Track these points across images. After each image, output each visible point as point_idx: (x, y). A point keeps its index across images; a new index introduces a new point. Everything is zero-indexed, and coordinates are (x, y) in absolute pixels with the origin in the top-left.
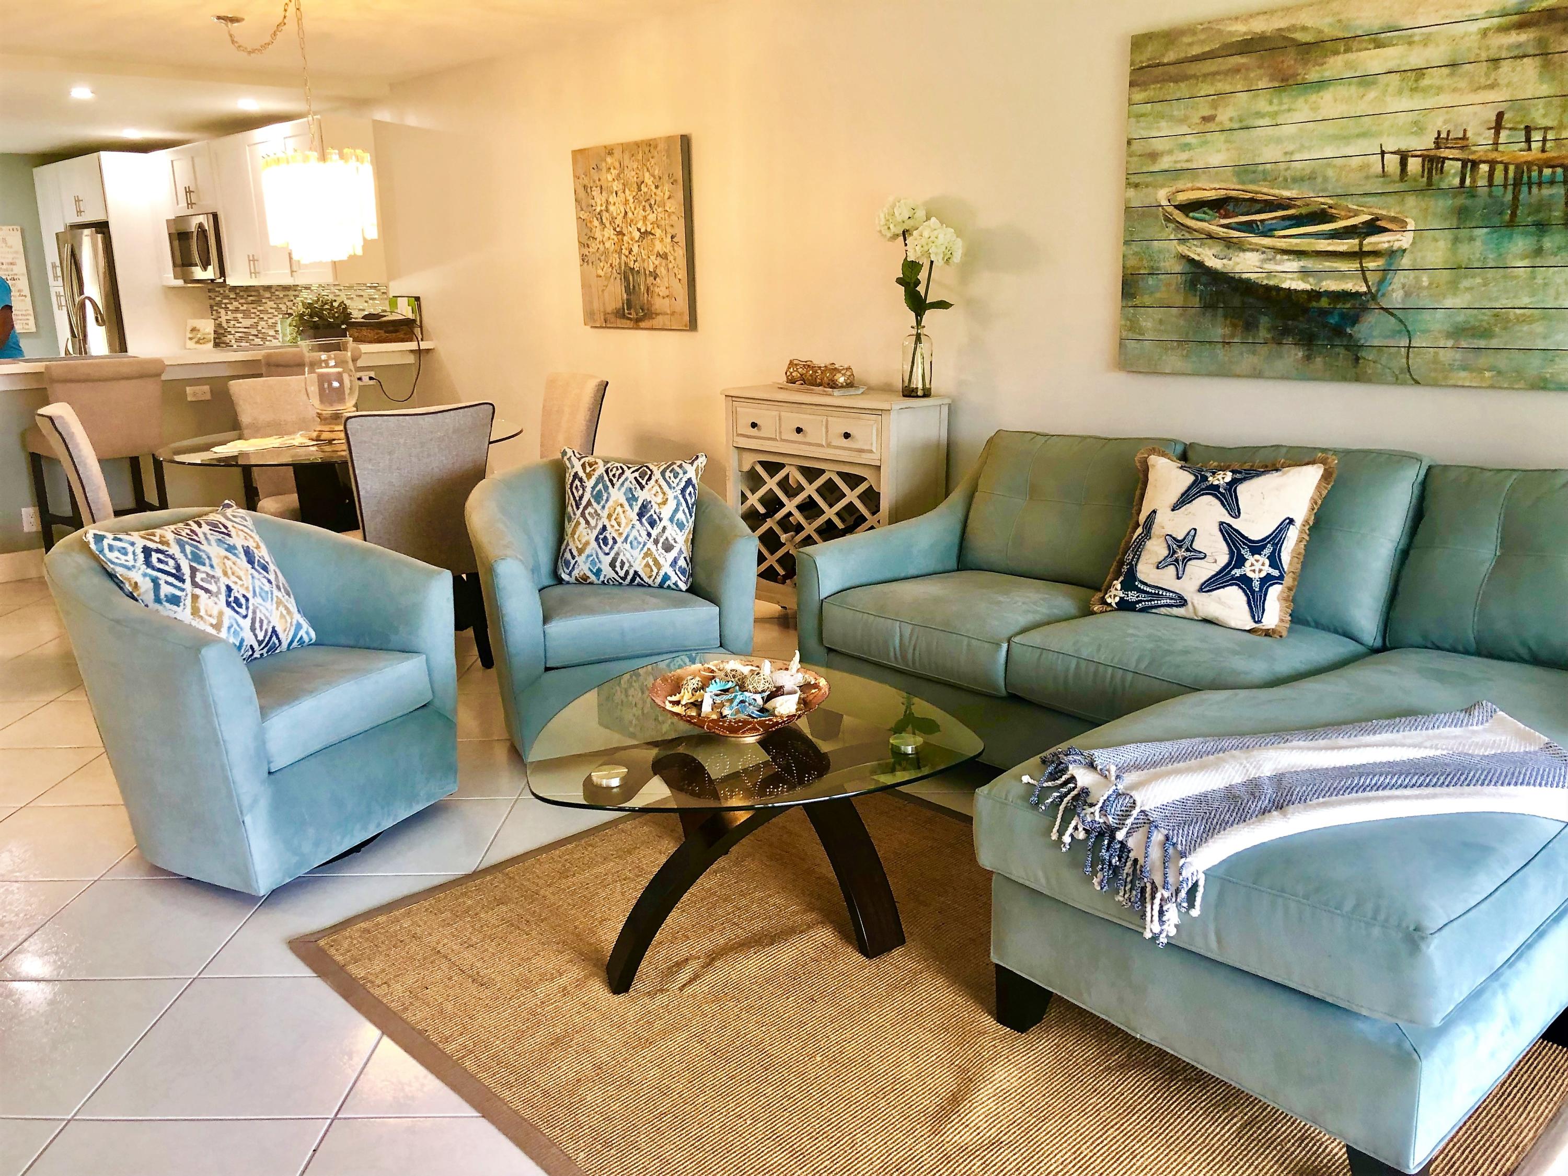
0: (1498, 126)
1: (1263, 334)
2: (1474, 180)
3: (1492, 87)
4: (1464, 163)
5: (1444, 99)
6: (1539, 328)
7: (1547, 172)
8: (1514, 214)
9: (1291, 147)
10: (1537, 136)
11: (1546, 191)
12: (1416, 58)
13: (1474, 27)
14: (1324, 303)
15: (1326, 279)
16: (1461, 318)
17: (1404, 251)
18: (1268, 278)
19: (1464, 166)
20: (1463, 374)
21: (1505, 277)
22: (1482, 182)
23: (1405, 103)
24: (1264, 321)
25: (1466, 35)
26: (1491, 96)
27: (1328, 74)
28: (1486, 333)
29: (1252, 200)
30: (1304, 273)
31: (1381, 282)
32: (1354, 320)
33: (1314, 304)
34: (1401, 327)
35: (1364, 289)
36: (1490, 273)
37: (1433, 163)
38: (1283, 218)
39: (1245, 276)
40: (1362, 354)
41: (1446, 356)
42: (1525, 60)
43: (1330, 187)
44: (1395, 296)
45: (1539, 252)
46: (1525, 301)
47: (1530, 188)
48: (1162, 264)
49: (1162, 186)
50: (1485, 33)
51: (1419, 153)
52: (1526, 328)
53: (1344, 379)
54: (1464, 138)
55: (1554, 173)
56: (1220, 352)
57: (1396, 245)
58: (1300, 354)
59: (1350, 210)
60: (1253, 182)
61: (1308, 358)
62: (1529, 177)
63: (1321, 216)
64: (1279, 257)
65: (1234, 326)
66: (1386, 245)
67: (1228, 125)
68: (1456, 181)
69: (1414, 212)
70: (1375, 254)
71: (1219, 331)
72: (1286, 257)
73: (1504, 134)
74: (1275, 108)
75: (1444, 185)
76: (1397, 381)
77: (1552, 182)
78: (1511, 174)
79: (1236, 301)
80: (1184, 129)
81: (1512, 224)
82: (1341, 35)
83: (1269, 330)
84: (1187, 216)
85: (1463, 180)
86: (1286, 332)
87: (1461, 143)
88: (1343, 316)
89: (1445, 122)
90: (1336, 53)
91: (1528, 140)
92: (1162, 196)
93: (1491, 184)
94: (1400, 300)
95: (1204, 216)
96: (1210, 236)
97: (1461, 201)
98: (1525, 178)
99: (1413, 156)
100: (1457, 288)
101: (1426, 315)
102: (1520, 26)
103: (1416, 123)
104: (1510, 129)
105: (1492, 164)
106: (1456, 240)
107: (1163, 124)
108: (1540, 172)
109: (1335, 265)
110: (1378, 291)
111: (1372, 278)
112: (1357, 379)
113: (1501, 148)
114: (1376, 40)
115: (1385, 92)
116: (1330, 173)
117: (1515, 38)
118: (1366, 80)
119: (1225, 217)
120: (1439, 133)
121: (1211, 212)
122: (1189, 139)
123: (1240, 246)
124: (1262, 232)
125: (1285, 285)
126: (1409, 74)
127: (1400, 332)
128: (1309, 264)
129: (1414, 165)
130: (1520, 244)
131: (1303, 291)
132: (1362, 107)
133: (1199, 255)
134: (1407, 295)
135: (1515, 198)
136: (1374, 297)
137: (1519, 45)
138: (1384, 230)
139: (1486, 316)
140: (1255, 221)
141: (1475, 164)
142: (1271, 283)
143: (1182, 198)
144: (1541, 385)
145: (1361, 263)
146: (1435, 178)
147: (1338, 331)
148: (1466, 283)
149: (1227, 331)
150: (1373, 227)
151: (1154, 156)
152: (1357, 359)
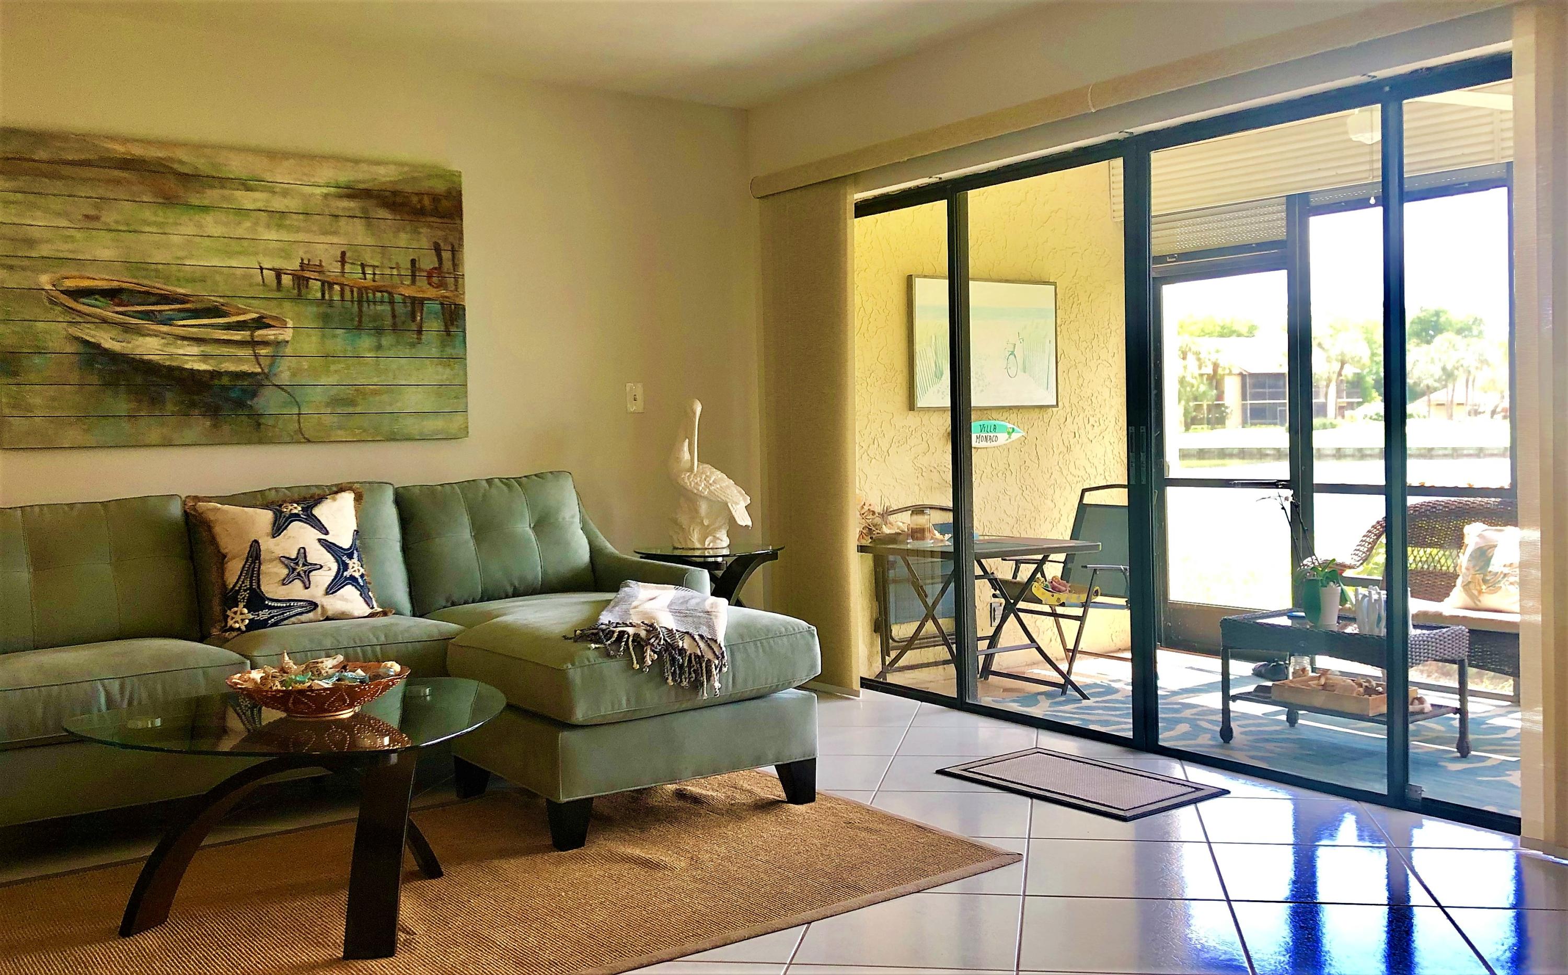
0: (343, 261)
1: (170, 407)
2: (331, 296)
3: (335, 233)
4: (323, 283)
5: (301, 237)
6: (385, 397)
7: (379, 295)
8: (360, 321)
9: (181, 254)
10: (369, 271)
11: (379, 308)
12: (278, 204)
13: (318, 191)
14: (225, 381)
15: (225, 362)
16: (334, 391)
17: (287, 342)
18: (171, 360)
19: (323, 285)
20: (339, 432)
21: (359, 363)
22: (337, 297)
23: (273, 235)
24: (169, 395)
25: (312, 195)
26: (335, 240)
27: (206, 202)
28: (352, 402)
29: (147, 293)
30: (205, 357)
31: (272, 365)
32: (254, 394)
33: (216, 382)
34: (289, 399)
35: (260, 370)
36: (350, 361)
37: (300, 280)
38: (180, 310)
39: (146, 357)
40: (262, 421)
41: (328, 420)
42: (355, 219)
43: (220, 289)
44: (284, 377)
45: (379, 347)
46: (375, 380)
47: (369, 305)
48: (51, 344)
49: (44, 272)
50: (326, 196)
51: (288, 272)
52: (377, 398)
53: (249, 442)
54: (320, 266)
55: (383, 296)
56: (126, 425)
57: (281, 338)
58: (208, 423)
59: (239, 308)
60: (145, 277)
61: (215, 426)
62: (367, 297)
63: (215, 312)
64: (179, 342)
65: (140, 401)
66: (272, 337)
67: (114, 226)
68: (319, 295)
69: (290, 314)
70: (265, 343)
71: (122, 406)
72: (185, 343)
73: (348, 268)
74: (162, 220)
75: (310, 297)
76: (293, 442)
77: (382, 302)
78: (355, 294)
79: (139, 380)
80: (64, 223)
81: (359, 328)
82: (214, 174)
83: (175, 405)
84: (77, 302)
85: (323, 295)
86: (193, 405)
87: (318, 269)
88: (244, 391)
89: (306, 252)
90: (212, 187)
91: (364, 273)
92: (45, 280)
93: (343, 300)
94: (287, 378)
95: (93, 302)
96: (104, 321)
97: (322, 309)
98: (365, 298)
99: (285, 274)
100: (328, 371)
101: (309, 390)
102: (350, 197)
103: (283, 250)
104: (352, 264)
105: (342, 286)
106: (323, 336)
107: (39, 213)
108: (374, 295)
109: (231, 350)
110: (270, 371)
111: (265, 362)
112: (261, 442)
113: (346, 275)
114: (246, 185)
115: (256, 224)
116: (218, 278)
117: (345, 203)
118: (241, 212)
119: (119, 305)
120: (302, 260)
121: (102, 299)
122: (72, 232)
123: (139, 332)
124: (161, 321)
125: (188, 366)
126: (275, 214)
127: (291, 402)
128: (209, 349)
129: (286, 280)
130: (366, 342)
131: (205, 371)
132: (240, 232)
133: (93, 337)
134: (294, 375)
135: (360, 310)
136: (267, 376)
137: (349, 209)
138: (269, 326)
139: (350, 391)
140: (152, 311)
141: (331, 285)
142: (174, 364)
143: (69, 284)
144: (392, 438)
145: (254, 351)
146: (304, 291)
147: (240, 404)
148: (333, 368)
149: (133, 405)
150: (260, 323)
151: (30, 242)
152: (259, 425)
